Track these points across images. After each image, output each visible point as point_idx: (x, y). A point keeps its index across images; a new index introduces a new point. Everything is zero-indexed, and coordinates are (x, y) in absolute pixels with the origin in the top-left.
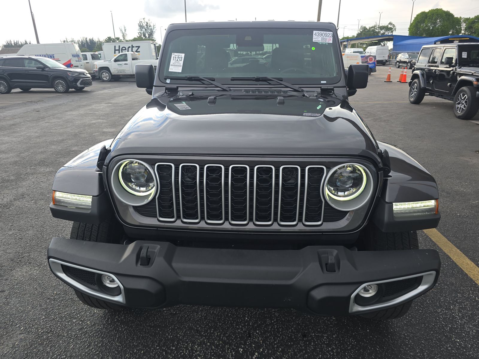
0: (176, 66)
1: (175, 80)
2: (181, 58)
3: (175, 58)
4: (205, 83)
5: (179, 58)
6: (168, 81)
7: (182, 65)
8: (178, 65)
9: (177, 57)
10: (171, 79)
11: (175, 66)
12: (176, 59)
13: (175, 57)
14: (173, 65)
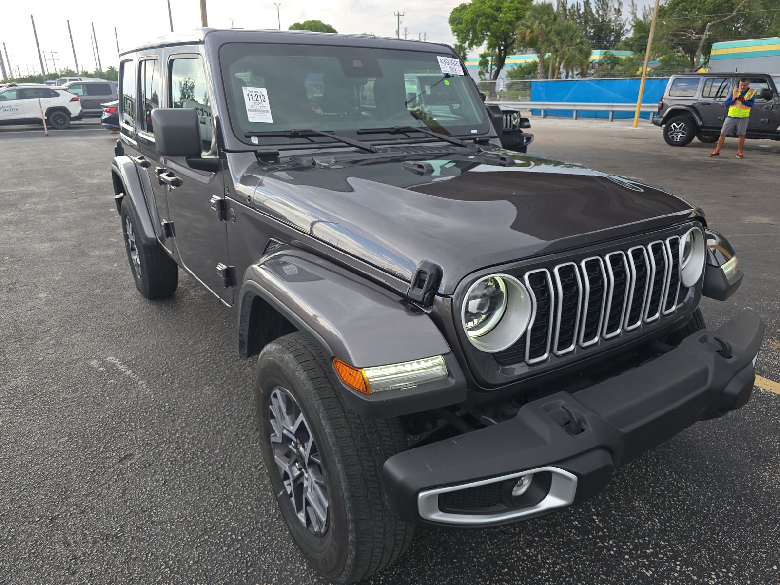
0: (259, 111)
1: (268, 138)
2: (262, 97)
3: (250, 97)
4: (316, 142)
5: (259, 97)
6: (255, 140)
7: (269, 108)
8: (261, 109)
9: (254, 94)
10: (258, 136)
11: (256, 111)
12: (255, 98)
13: (250, 94)
14: (253, 111)
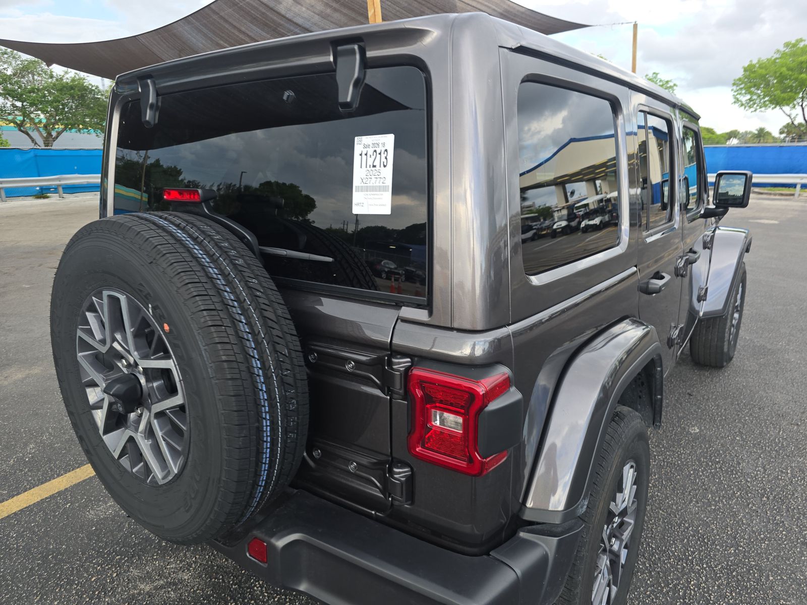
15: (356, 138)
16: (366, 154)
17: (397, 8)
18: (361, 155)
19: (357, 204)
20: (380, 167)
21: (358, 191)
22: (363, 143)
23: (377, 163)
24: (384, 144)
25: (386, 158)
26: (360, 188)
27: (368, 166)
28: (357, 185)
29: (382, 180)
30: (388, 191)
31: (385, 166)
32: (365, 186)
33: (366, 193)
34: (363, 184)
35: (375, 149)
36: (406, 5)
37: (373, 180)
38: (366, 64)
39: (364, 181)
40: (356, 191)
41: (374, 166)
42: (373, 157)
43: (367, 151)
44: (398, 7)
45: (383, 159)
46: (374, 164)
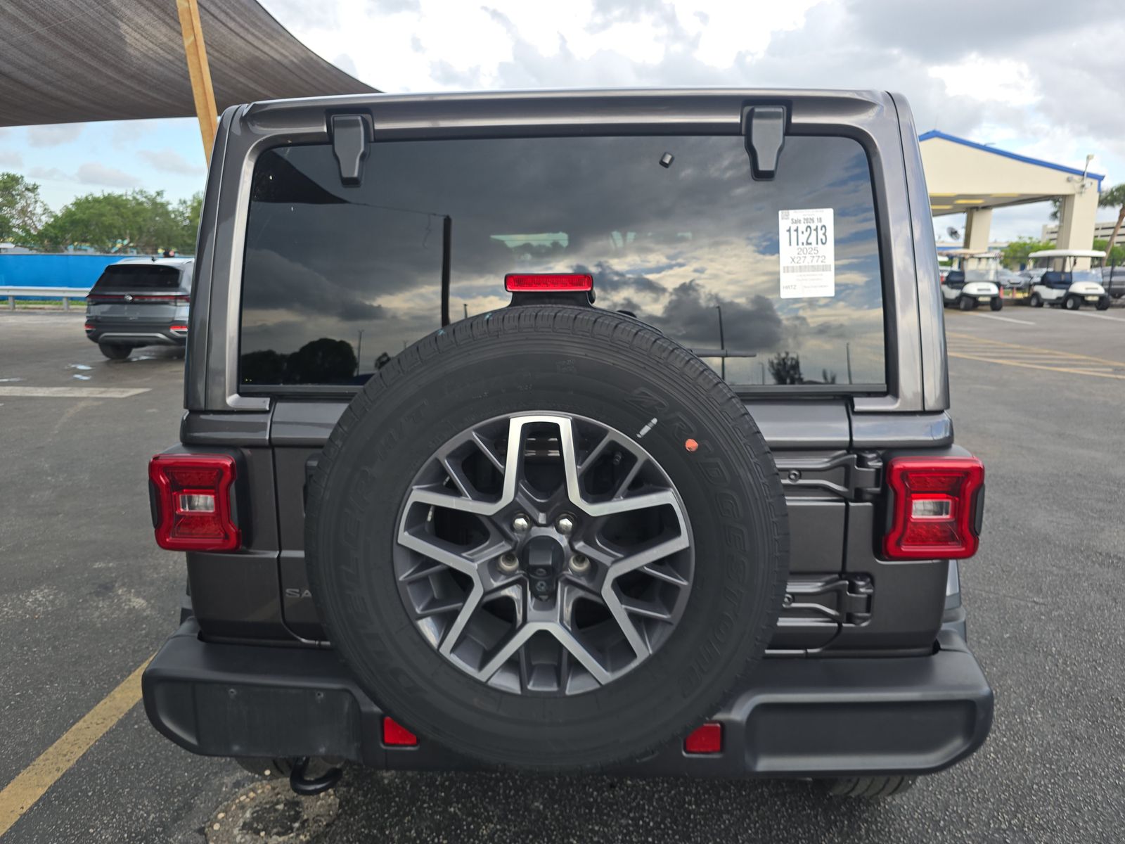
15: (780, 212)
16: (797, 230)
17: (150, 45)
18: (789, 231)
19: (787, 287)
20: (817, 243)
21: (788, 272)
22: (791, 217)
23: (812, 239)
24: (820, 220)
25: (824, 234)
26: (790, 269)
27: (800, 243)
28: (786, 265)
29: (820, 259)
30: (830, 270)
31: (823, 243)
32: (797, 267)
33: (799, 274)
34: (793, 264)
35: (809, 224)
36: (165, 40)
37: (809, 258)
38: (790, 130)
39: (796, 260)
40: (784, 272)
41: (808, 244)
42: (807, 234)
43: (797, 227)
44: (153, 43)
45: (821, 236)
46: (809, 241)
